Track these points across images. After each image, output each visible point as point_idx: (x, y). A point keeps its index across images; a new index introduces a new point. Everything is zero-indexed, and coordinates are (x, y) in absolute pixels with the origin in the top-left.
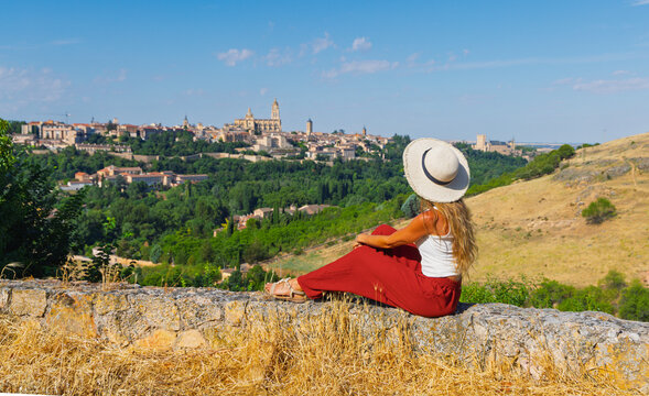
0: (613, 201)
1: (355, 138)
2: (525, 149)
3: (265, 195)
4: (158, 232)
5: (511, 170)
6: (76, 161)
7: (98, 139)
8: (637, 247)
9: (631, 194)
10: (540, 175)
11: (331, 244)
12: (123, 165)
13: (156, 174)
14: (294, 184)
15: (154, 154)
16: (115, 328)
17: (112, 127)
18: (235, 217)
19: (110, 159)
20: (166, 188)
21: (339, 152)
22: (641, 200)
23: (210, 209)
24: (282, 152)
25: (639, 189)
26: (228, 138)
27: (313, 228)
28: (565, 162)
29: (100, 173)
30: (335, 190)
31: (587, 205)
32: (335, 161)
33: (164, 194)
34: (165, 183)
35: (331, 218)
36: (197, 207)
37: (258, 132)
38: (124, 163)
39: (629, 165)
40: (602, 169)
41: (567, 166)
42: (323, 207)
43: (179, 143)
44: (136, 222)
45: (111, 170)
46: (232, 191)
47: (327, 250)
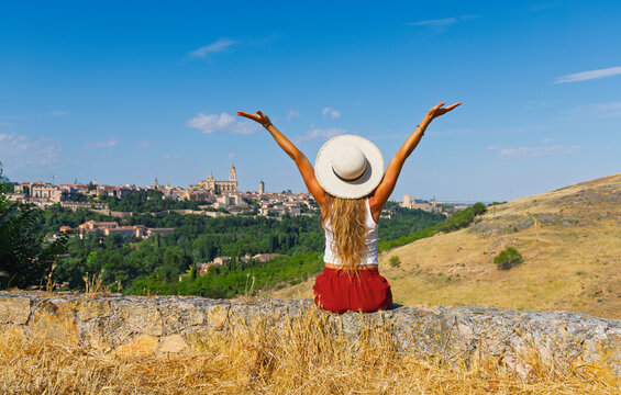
0: (520, 250)
1: (301, 197)
2: (444, 207)
3: (223, 246)
4: (131, 278)
5: (433, 224)
6: (61, 216)
7: (80, 198)
8: (541, 289)
9: (533, 244)
10: (458, 228)
11: (280, 287)
12: (101, 220)
13: (130, 228)
14: (248, 236)
15: (128, 210)
16: (99, 334)
17: (92, 187)
18: (198, 264)
19: (90, 215)
20: (139, 240)
21: (287, 209)
22: (543, 249)
23: (176, 257)
24: (239, 209)
25: (541, 240)
26: (192, 196)
27: (265, 273)
28: (478, 217)
29: (81, 227)
30: (284, 241)
31: (498, 253)
32: (283, 217)
33: (137, 244)
34: (138, 235)
35: (280, 265)
36: (165, 255)
37: (218, 192)
38: (103, 218)
39: (531, 219)
40: (509, 223)
41: (480, 220)
42: (273, 256)
43: (150, 201)
44: (112, 269)
45: (90, 225)
46: (194, 242)
47: (277, 293)
